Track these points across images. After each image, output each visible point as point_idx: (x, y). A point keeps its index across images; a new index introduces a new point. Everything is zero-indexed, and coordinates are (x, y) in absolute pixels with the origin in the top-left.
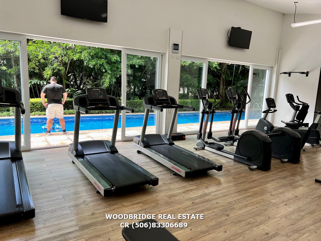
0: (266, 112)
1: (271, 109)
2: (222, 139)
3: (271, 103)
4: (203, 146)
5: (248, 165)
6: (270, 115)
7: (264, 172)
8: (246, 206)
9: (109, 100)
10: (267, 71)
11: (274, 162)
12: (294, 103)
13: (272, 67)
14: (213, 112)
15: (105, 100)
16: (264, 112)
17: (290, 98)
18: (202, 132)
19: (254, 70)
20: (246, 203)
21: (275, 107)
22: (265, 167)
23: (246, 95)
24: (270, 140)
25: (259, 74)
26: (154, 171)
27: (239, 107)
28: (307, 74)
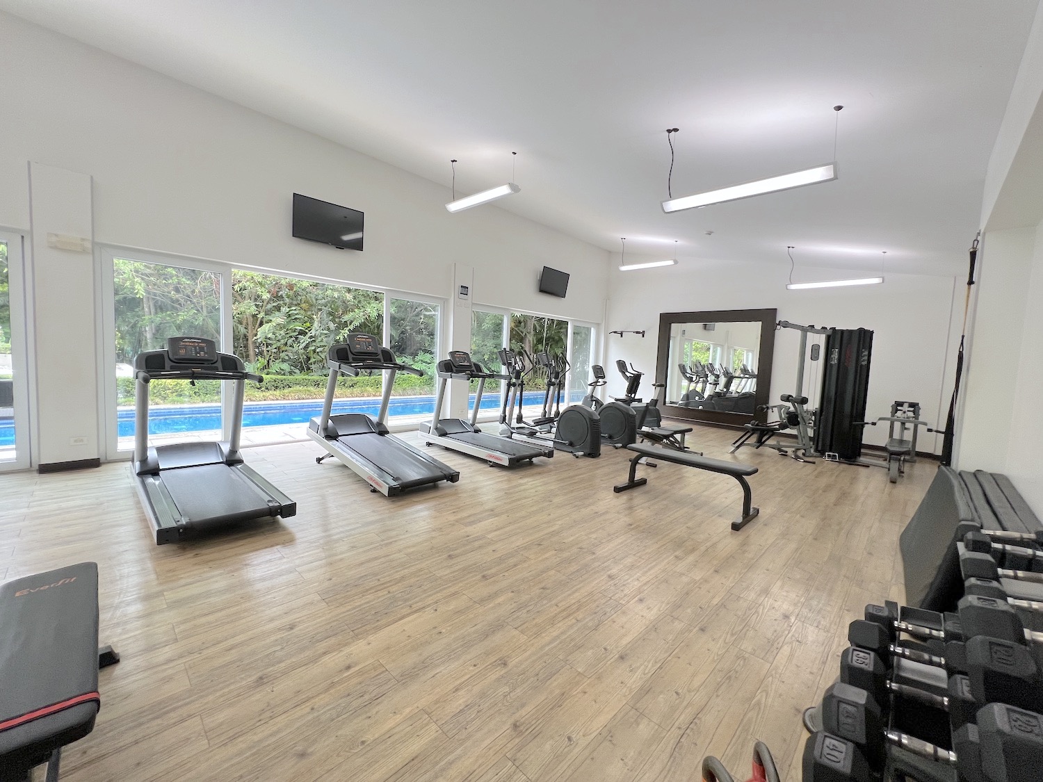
0: (594, 384)
1: (600, 380)
2: (538, 423)
3: (599, 372)
4: (510, 434)
5: (572, 452)
6: (599, 389)
7: (592, 459)
9: (381, 355)
10: (592, 329)
11: (604, 448)
12: (627, 373)
13: (598, 324)
14: (522, 384)
15: (376, 354)
16: (590, 385)
17: (622, 366)
18: (507, 414)
19: (575, 327)
21: (603, 377)
22: (593, 453)
23: (565, 362)
24: (599, 417)
25: (582, 335)
27: (556, 378)
28: (643, 334)
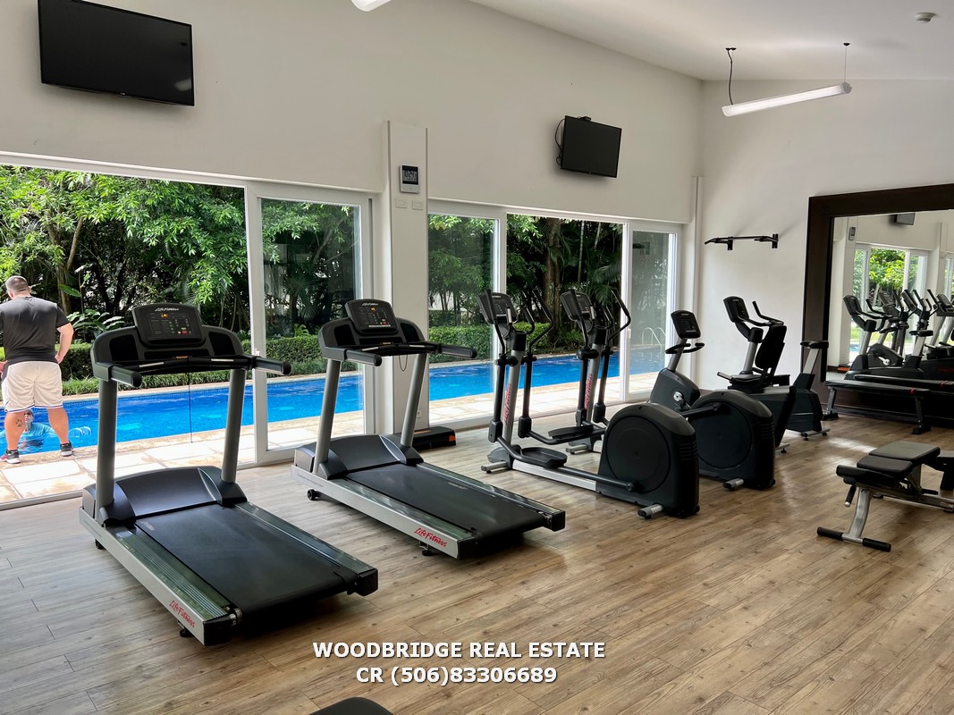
0: (676, 351)
1: (689, 341)
2: (561, 436)
3: (687, 325)
4: (508, 460)
5: (636, 504)
6: (687, 358)
7: (681, 522)
8: (639, 624)
9: (208, 340)
10: (671, 236)
11: (705, 489)
12: (746, 323)
13: (683, 227)
14: (530, 360)
15: (197, 341)
16: (670, 351)
17: (736, 309)
18: (503, 419)
19: (636, 235)
20: (638, 615)
21: (697, 335)
22: (683, 507)
23: (617, 306)
24: (692, 430)
25: (648, 247)
26: (361, 548)
27: (599, 341)
28: (774, 241)
